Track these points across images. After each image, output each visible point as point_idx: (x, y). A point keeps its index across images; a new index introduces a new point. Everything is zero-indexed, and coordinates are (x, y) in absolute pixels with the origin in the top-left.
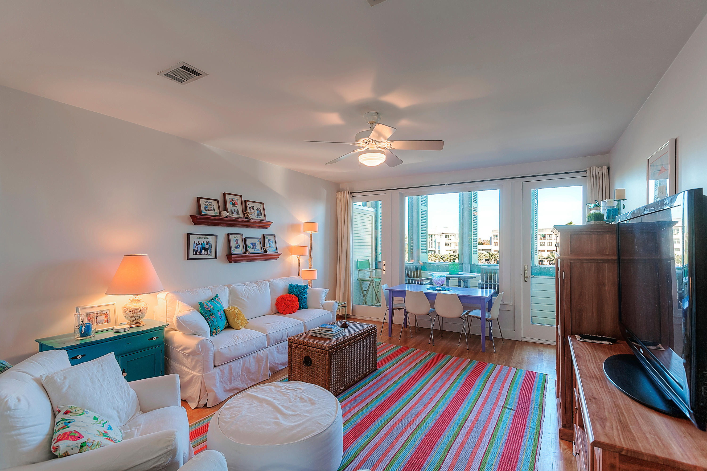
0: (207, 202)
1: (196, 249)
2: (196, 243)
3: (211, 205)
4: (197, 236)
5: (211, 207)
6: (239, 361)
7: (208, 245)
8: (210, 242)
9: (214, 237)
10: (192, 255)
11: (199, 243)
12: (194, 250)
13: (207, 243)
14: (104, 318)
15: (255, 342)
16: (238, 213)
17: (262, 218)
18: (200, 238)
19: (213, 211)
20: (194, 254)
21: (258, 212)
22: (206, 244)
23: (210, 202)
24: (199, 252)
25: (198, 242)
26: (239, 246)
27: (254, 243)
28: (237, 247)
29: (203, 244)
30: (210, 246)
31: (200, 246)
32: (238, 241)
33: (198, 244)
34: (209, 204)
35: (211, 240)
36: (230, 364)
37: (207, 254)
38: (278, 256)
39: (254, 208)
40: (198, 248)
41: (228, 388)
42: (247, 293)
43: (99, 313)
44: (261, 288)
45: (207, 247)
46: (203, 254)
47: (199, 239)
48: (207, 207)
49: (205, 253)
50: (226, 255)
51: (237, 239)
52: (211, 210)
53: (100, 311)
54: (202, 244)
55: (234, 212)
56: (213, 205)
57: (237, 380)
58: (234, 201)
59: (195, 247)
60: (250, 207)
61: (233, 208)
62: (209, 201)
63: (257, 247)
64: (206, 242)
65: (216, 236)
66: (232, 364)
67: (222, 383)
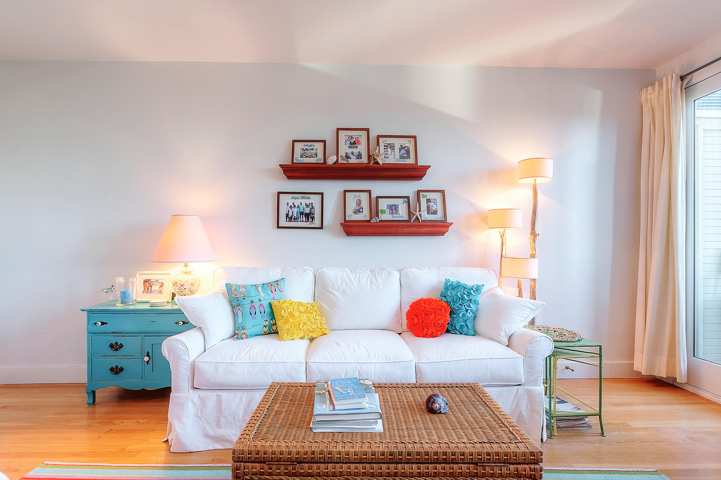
0: (307, 145)
1: (290, 214)
2: (289, 205)
3: (313, 149)
4: (292, 195)
5: (312, 152)
6: (239, 394)
7: (308, 209)
8: (312, 203)
9: (319, 196)
10: (283, 222)
11: (295, 206)
12: (287, 215)
13: (307, 206)
14: (159, 288)
15: (271, 370)
16: (359, 157)
17: (411, 161)
18: (295, 198)
19: (315, 157)
20: (286, 221)
21: (403, 151)
22: (305, 207)
23: (311, 146)
24: (295, 219)
25: (293, 203)
26: (361, 210)
27: (394, 205)
28: (358, 211)
29: (300, 206)
30: (312, 210)
31: (295, 210)
32: (360, 202)
33: (293, 206)
34: (310, 148)
35: (315, 200)
36: (219, 393)
37: (307, 222)
38: (444, 229)
39: (394, 147)
40: (293, 211)
41: (211, 433)
42: (344, 284)
43: (155, 281)
44: (377, 281)
45: (307, 211)
46: (301, 221)
47: (294, 200)
48: (305, 153)
49: (304, 220)
50: (341, 224)
51: (359, 198)
52: (311, 157)
53: (156, 279)
54: (298, 207)
55: (351, 155)
56: (317, 149)
57: (232, 427)
58: (355, 139)
59: (289, 211)
60: (387, 146)
61: (350, 151)
62: (309, 144)
63: (400, 211)
64: (306, 204)
65: (322, 194)
66: (224, 395)
67: (201, 420)
